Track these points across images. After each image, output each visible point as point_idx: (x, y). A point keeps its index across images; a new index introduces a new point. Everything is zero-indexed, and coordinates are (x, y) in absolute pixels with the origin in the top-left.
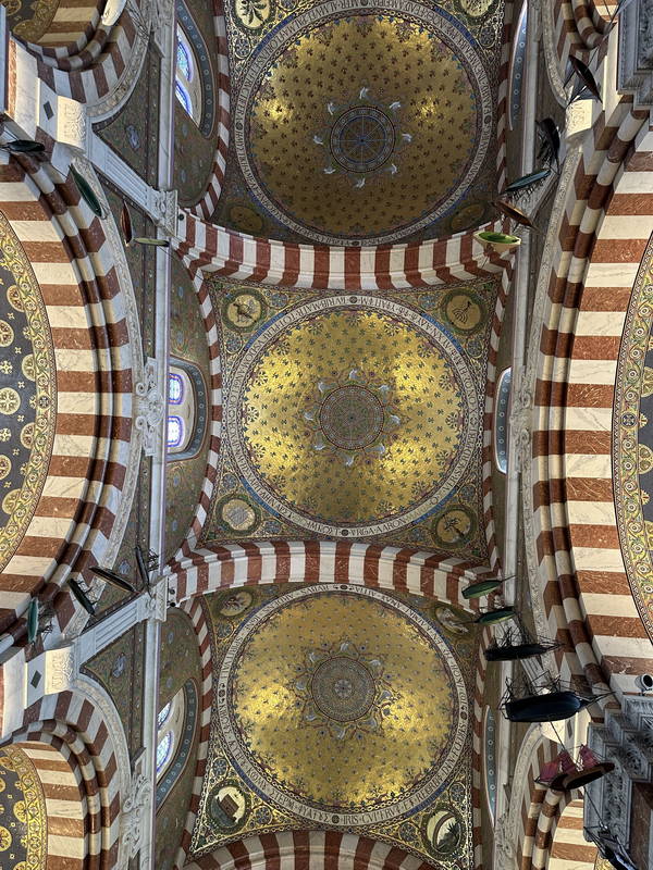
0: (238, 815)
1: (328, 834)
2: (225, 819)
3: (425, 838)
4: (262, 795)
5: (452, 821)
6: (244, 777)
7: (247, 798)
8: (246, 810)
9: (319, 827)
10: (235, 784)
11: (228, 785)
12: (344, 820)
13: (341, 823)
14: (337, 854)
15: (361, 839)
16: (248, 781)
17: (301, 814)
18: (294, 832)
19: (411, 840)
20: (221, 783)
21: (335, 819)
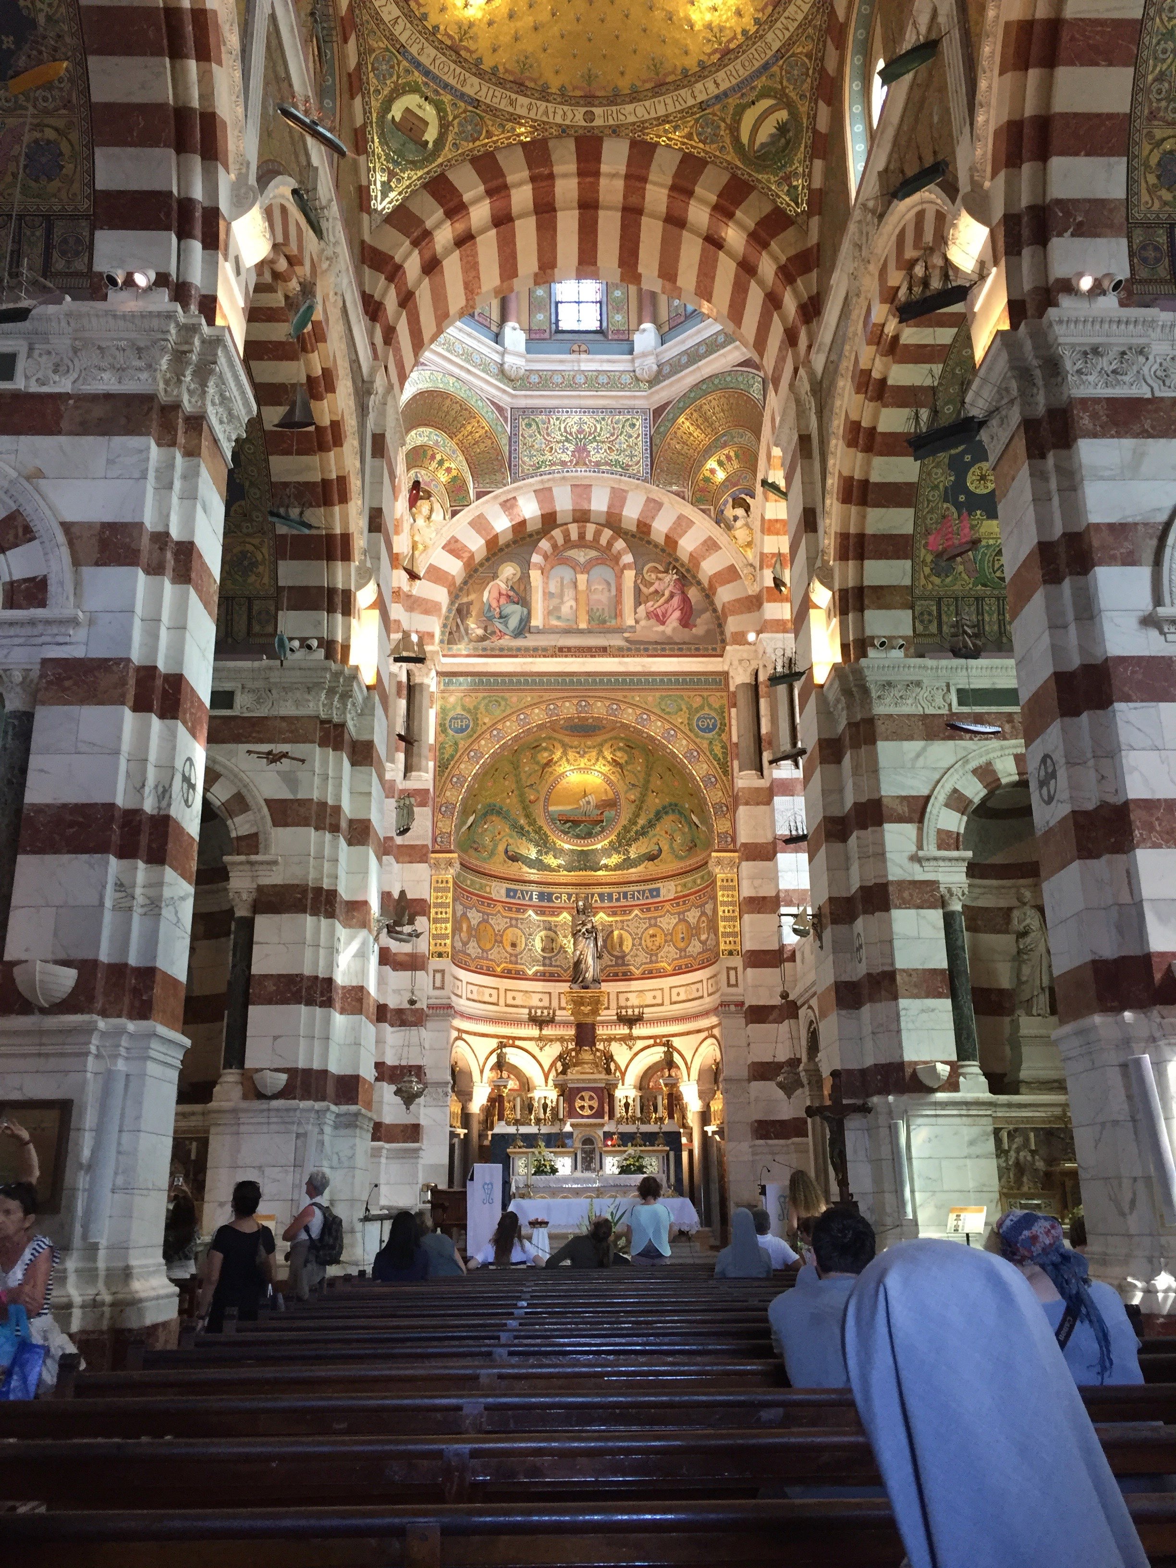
0: (431, 135)
1: (579, 141)
2: (412, 146)
3: (736, 140)
4: (462, 96)
5: (783, 115)
6: (427, 73)
7: (439, 107)
8: (441, 126)
9: (564, 131)
10: (414, 89)
11: (404, 93)
12: (602, 116)
13: (598, 122)
14: (597, 174)
15: (634, 144)
16: (435, 78)
17: (532, 115)
18: (524, 145)
19: (712, 142)
20: (392, 91)
21: (590, 116)
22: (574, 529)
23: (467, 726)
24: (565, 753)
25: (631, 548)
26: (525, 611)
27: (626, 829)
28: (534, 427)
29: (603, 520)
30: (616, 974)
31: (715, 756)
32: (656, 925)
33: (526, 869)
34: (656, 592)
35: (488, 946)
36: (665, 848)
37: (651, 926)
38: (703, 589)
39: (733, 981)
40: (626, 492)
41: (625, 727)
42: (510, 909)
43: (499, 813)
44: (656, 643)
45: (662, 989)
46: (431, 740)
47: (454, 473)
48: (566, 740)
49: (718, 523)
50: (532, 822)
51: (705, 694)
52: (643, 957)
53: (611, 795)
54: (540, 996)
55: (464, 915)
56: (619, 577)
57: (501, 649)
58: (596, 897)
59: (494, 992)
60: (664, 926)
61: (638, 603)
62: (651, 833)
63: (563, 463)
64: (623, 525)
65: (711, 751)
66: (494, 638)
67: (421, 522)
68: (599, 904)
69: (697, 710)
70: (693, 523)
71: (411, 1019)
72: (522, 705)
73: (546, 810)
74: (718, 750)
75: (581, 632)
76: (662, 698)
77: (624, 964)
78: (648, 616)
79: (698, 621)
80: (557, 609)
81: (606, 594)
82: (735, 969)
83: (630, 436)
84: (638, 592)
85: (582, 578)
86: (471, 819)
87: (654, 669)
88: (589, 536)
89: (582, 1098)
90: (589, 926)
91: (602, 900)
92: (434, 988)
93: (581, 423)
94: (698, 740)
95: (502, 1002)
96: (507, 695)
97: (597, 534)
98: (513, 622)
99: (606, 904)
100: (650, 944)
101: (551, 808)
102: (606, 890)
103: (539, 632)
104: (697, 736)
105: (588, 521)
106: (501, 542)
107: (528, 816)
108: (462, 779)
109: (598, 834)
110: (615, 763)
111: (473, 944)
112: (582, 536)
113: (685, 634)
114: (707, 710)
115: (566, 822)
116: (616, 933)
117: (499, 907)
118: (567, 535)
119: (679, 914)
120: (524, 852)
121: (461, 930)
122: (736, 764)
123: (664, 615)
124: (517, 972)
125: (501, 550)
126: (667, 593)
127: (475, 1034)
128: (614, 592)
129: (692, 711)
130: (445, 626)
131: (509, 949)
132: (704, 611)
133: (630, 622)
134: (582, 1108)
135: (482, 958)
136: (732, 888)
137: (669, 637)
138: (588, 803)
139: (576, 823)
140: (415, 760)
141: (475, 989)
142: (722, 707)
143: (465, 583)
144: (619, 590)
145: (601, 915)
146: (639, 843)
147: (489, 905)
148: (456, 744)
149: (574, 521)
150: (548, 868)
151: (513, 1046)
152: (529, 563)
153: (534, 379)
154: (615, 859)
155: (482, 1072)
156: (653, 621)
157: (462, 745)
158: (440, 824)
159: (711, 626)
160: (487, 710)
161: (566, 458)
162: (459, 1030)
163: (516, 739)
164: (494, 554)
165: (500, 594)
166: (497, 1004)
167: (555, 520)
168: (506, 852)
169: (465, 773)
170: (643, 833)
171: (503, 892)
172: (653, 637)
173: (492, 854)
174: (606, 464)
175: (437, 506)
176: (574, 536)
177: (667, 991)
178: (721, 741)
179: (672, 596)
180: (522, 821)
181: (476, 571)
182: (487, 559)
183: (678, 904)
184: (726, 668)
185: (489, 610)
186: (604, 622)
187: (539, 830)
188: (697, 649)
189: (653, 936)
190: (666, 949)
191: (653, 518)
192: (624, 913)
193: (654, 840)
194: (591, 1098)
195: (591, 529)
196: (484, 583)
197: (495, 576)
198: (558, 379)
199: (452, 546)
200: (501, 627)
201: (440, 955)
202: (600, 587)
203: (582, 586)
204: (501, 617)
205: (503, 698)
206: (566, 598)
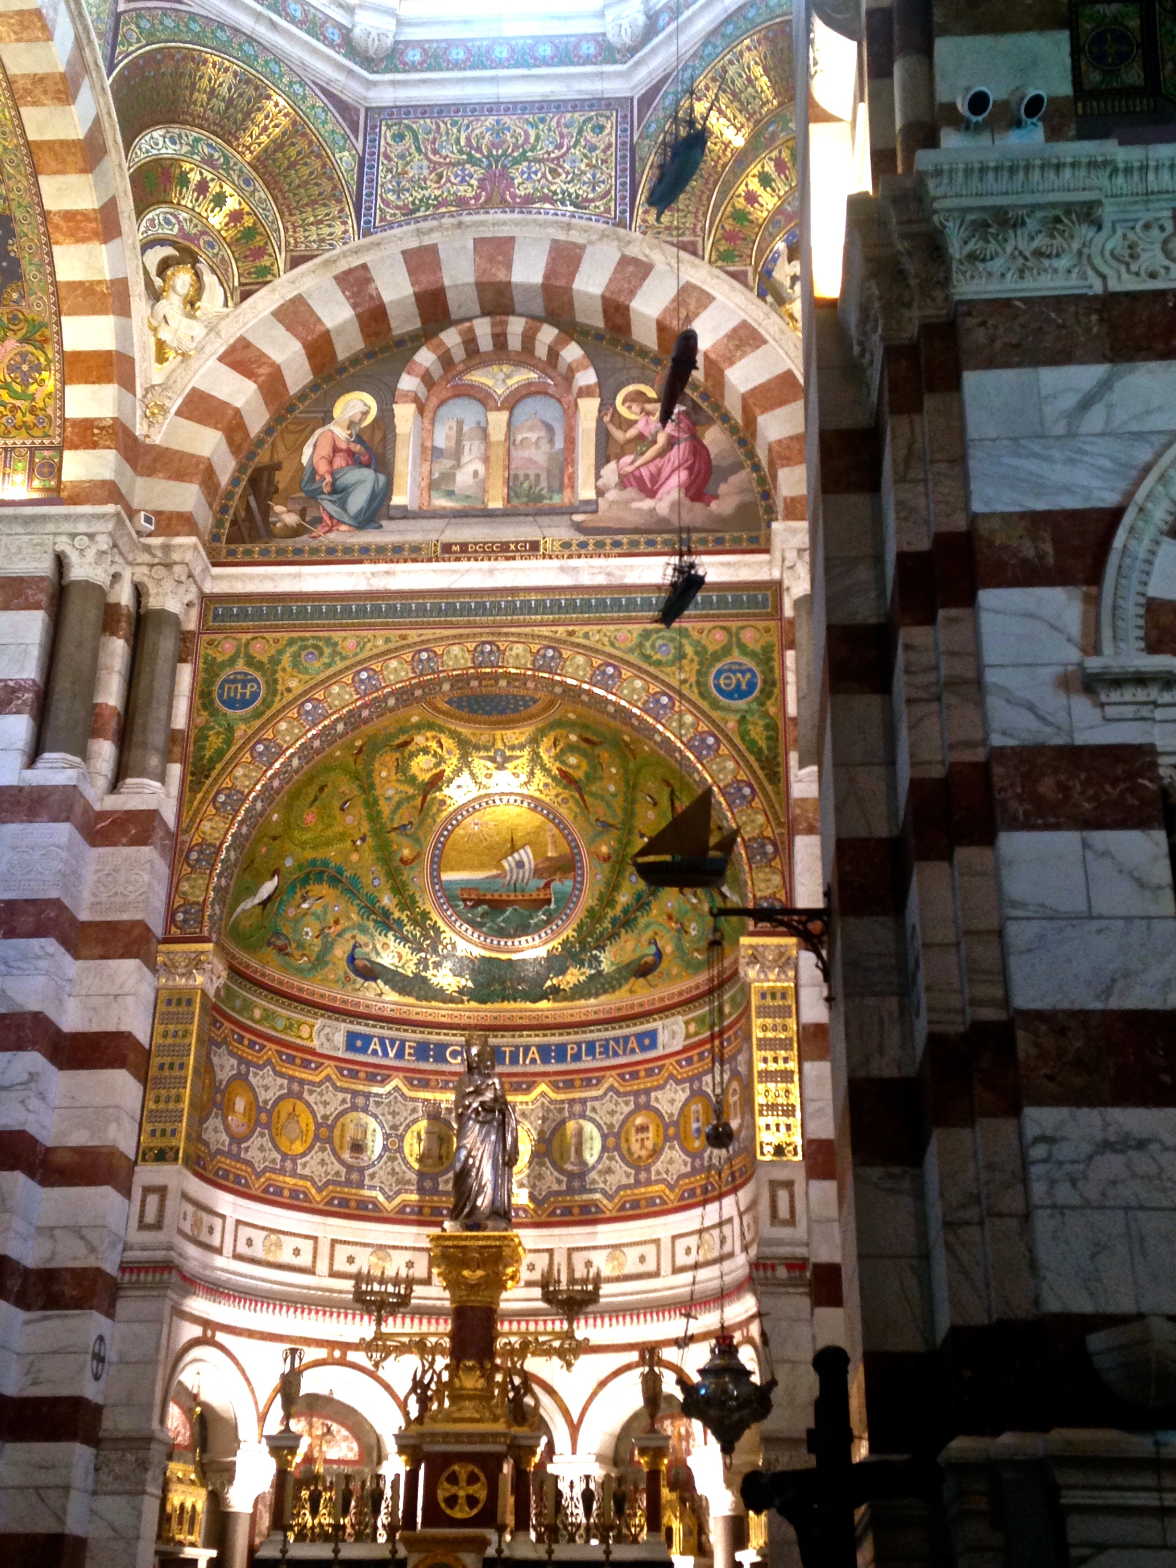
22: (483, 328)
23: (255, 696)
24: (465, 761)
25: (593, 358)
26: (382, 478)
27: (594, 915)
28: (408, 140)
29: (538, 306)
30: (568, 1211)
31: (752, 745)
32: (648, 1107)
33: (391, 996)
34: (641, 437)
35: (298, 1148)
36: (668, 949)
37: (638, 1108)
38: (733, 430)
39: (783, 1211)
40: (583, 248)
41: (573, 694)
42: (354, 1075)
43: (336, 880)
44: (636, 531)
45: (657, 1242)
46: (180, 721)
47: (248, 222)
48: (465, 731)
49: (761, 296)
50: (408, 903)
51: (734, 625)
52: (621, 1174)
53: (565, 848)
54: (408, 1255)
55: (241, 1078)
56: (570, 414)
57: (331, 550)
58: (534, 1053)
59: (306, 1246)
60: (665, 1108)
61: (603, 456)
62: (642, 921)
63: (462, 203)
64: (580, 318)
65: (744, 735)
66: (319, 531)
67: (172, 305)
68: (539, 1068)
69: (716, 657)
70: (710, 298)
71: (70, 1291)
72: (365, 654)
73: (435, 878)
74: (758, 733)
75: (489, 515)
76: (646, 635)
77: (584, 1190)
78: (624, 481)
79: (723, 489)
80: (449, 477)
81: (545, 447)
82: (789, 1185)
83: (593, 148)
84: (603, 438)
85: (498, 420)
86: (269, 887)
87: (632, 578)
88: (515, 343)
89: (453, 1479)
90: (489, 1096)
91: (545, 1060)
92: (143, 1226)
93: (499, 130)
94: (715, 715)
95: (322, 1266)
96: (336, 636)
97: (529, 339)
98: (357, 501)
99: (553, 1067)
100: (635, 1147)
101: (446, 876)
102: (555, 1039)
103: (405, 514)
104: (715, 705)
105: (513, 313)
106: (342, 355)
107: (398, 889)
108: (237, 797)
109: (538, 928)
110: (566, 779)
111: (256, 1141)
112: (500, 340)
113: (695, 514)
114: (736, 656)
115: (478, 903)
116: (571, 1126)
117: (329, 1070)
118: (470, 342)
119: (691, 1080)
120: (387, 959)
121: (227, 1108)
122: (793, 757)
123: (655, 478)
124: (362, 1204)
125: (342, 369)
126: (662, 439)
127: (251, 1334)
128: (559, 444)
129: (706, 659)
130: (224, 509)
131: (346, 1155)
132: (736, 467)
133: (586, 493)
134: (452, 1501)
135: (282, 1171)
136: (784, 1012)
137: (663, 520)
138: (520, 864)
139: (496, 906)
140: (135, 755)
141: (258, 1236)
142: (767, 649)
143: (269, 430)
144: (571, 441)
145: (543, 1087)
146: (621, 942)
147: (306, 1064)
148: (230, 729)
149: (484, 314)
150: (439, 995)
151: (343, 1362)
152: (393, 389)
153: (414, 56)
154: (573, 976)
155: (262, 1418)
156: (631, 492)
157: (241, 731)
158: (185, 886)
159: (747, 497)
160: (296, 664)
161: (463, 190)
162: (206, 1323)
163: (353, 720)
164: (328, 379)
165: (336, 450)
166: (311, 1271)
167: (446, 312)
168: (352, 959)
169: (243, 784)
170: (627, 921)
171: (340, 1038)
172: (631, 520)
173: (321, 961)
174: (545, 199)
175: (209, 279)
176: (485, 343)
177: (666, 1244)
178: (766, 715)
179: (672, 442)
180: (387, 900)
181: (291, 408)
182: (314, 387)
183: (690, 1061)
184: (776, 574)
185: (312, 479)
186: (540, 498)
187: (421, 919)
188: (719, 541)
189: (643, 1129)
190: (667, 1154)
191: (632, 293)
192: (588, 1084)
193: (649, 933)
194: (472, 1479)
195: (516, 326)
196: (305, 430)
197: (328, 418)
198: (457, 54)
199: (238, 356)
200: (332, 509)
201: (161, 1156)
202: (533, 436)
203: (497, 433)
204: (334, 491)
205: (328, 641)
206: (465, 458)
